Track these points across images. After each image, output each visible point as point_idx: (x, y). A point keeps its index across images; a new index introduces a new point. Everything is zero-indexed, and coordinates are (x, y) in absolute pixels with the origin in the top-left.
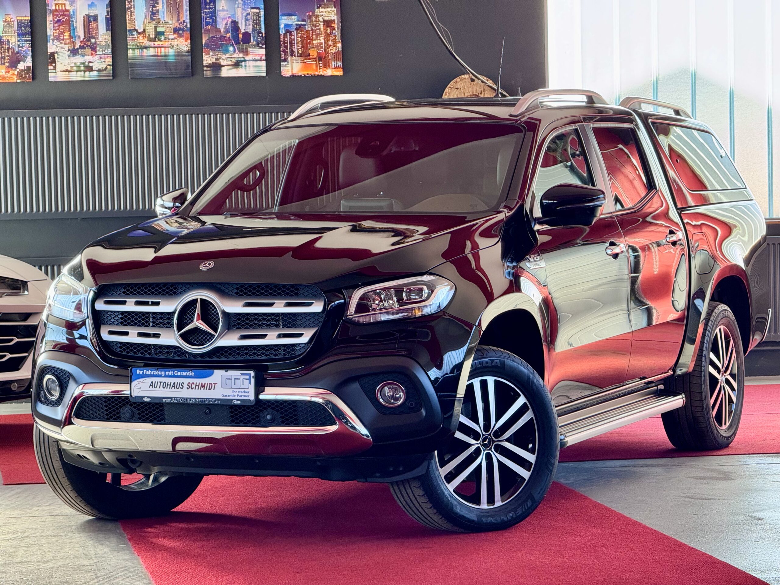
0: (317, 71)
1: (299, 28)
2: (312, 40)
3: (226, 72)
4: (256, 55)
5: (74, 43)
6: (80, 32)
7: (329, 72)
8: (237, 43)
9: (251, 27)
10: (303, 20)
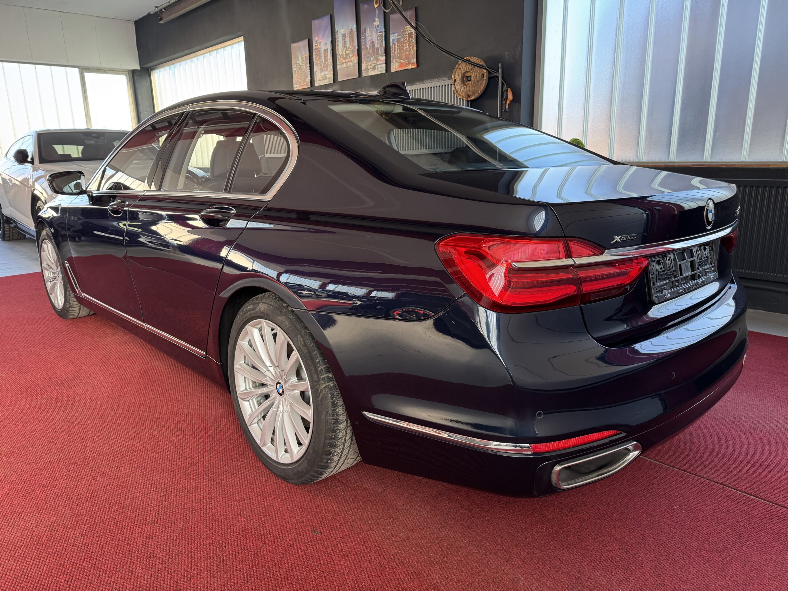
0: (405, 66)
1: (398, 40)
2: (404, 47)
3: (371, 73)
4: (381, 61)
5: (321, 65)
6: (323, 60)
7: (410, 67)
8: (374, 55)
9: (379, 44)
10: (400, 36)
